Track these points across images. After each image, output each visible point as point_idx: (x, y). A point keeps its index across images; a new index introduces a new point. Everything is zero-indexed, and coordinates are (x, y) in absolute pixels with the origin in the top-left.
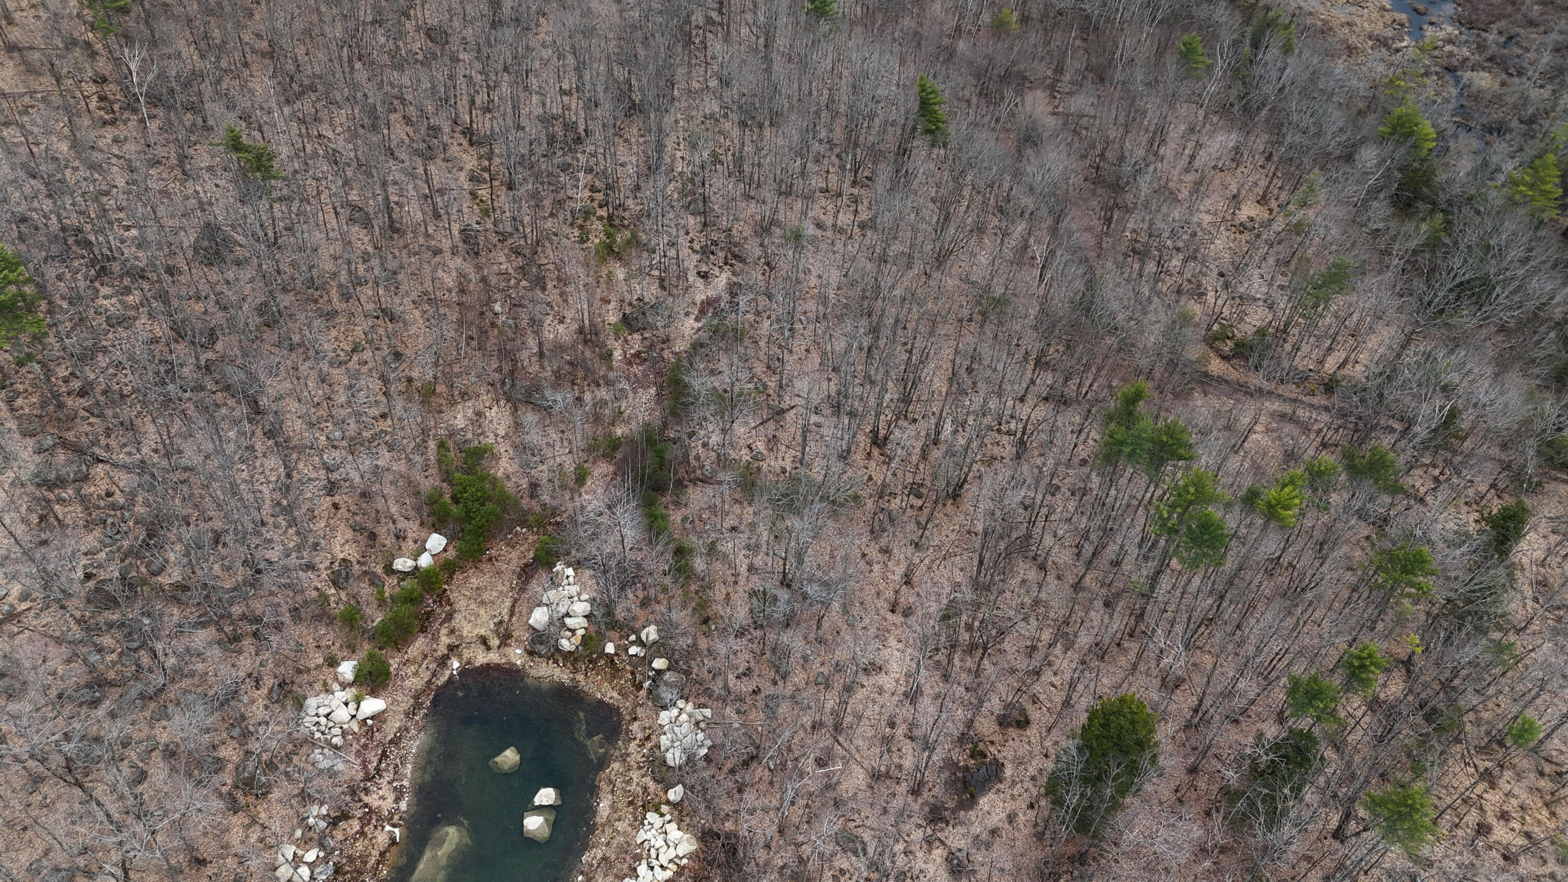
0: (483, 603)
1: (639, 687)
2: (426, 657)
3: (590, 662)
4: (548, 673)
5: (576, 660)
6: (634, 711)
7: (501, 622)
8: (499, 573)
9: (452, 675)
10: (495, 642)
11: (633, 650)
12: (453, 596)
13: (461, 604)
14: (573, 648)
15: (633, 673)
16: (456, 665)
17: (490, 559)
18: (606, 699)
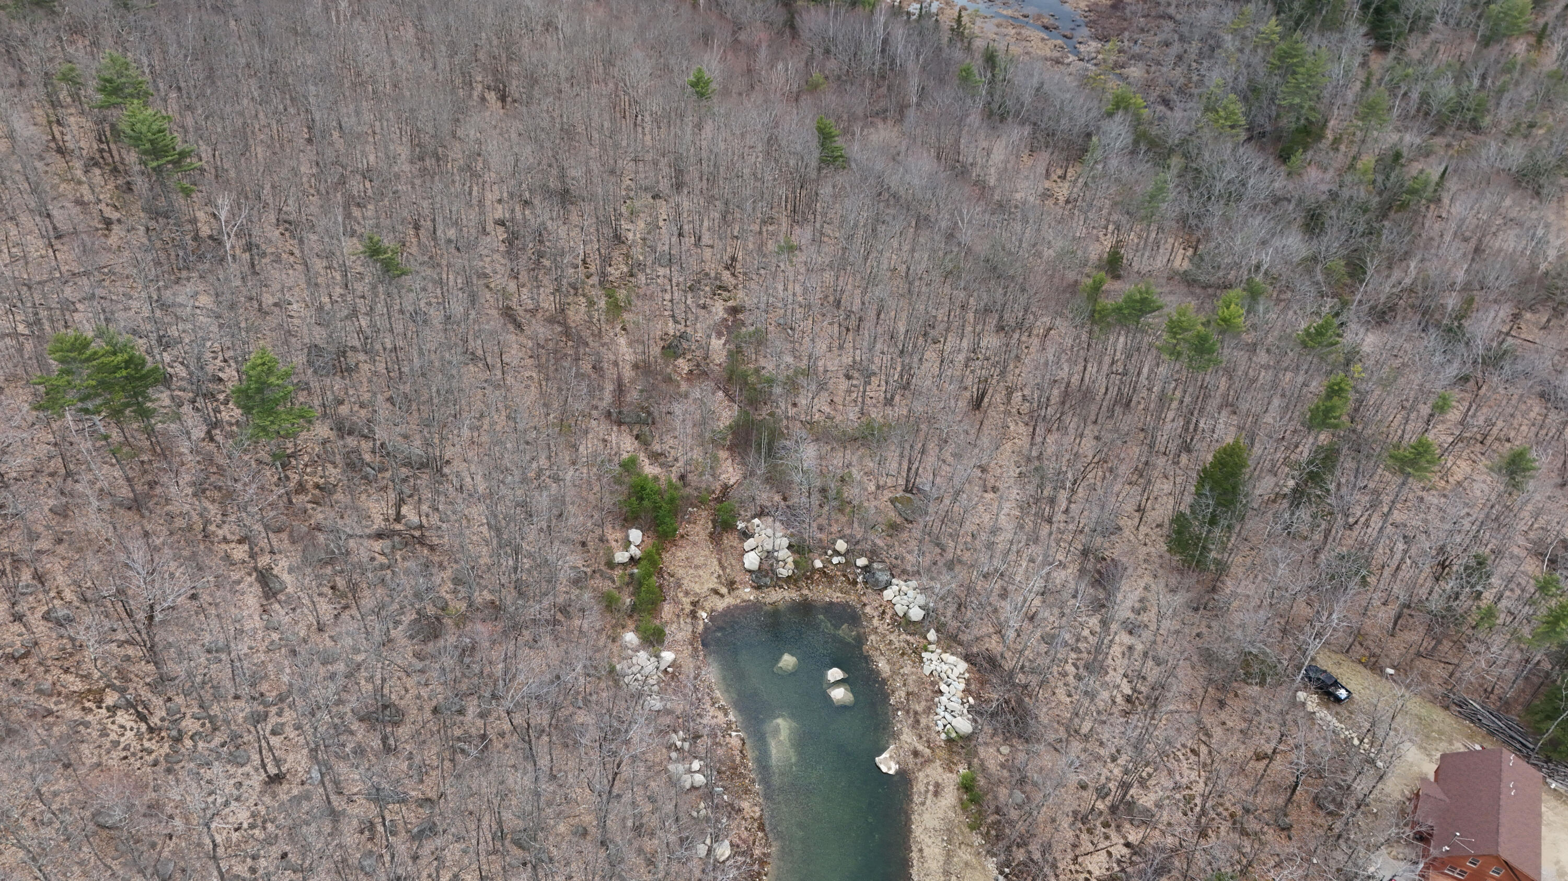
0: (697, 567)
1: (855, 583)
2: (678, 616)
3: (807, 578)
4: (780, 597)
5: (796, 581)
6: (860, 601)
7: (719, 576)
8: (695, 543)
9: (705, 624)
10: (724, 590)
11: (835, 560)
12: (672, 568)
13: (680, 572)
14: (790, 573)
15: (844, 576)
16: (704, 615)
17: (682, 536)
18: (835, 600)
